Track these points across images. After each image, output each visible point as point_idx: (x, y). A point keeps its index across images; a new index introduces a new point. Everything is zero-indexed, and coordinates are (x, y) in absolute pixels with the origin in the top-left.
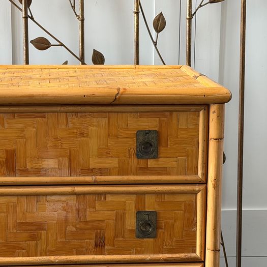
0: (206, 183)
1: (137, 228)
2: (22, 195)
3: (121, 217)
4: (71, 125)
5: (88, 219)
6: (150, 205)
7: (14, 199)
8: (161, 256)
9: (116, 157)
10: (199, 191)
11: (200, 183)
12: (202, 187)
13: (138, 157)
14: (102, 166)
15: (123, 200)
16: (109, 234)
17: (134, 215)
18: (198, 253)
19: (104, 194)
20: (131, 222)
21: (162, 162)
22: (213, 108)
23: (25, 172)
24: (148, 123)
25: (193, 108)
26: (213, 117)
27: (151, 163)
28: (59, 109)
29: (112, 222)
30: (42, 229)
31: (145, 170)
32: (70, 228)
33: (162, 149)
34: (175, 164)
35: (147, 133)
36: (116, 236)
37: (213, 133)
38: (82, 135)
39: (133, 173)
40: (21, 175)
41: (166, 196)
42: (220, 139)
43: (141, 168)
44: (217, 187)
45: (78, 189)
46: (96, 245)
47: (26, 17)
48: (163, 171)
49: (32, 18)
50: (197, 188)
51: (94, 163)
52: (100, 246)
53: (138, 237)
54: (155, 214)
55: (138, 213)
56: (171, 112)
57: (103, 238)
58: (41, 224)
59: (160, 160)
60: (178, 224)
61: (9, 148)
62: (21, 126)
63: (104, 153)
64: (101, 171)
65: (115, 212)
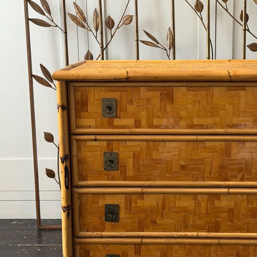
47: (245, 30)
49: (248, 30)
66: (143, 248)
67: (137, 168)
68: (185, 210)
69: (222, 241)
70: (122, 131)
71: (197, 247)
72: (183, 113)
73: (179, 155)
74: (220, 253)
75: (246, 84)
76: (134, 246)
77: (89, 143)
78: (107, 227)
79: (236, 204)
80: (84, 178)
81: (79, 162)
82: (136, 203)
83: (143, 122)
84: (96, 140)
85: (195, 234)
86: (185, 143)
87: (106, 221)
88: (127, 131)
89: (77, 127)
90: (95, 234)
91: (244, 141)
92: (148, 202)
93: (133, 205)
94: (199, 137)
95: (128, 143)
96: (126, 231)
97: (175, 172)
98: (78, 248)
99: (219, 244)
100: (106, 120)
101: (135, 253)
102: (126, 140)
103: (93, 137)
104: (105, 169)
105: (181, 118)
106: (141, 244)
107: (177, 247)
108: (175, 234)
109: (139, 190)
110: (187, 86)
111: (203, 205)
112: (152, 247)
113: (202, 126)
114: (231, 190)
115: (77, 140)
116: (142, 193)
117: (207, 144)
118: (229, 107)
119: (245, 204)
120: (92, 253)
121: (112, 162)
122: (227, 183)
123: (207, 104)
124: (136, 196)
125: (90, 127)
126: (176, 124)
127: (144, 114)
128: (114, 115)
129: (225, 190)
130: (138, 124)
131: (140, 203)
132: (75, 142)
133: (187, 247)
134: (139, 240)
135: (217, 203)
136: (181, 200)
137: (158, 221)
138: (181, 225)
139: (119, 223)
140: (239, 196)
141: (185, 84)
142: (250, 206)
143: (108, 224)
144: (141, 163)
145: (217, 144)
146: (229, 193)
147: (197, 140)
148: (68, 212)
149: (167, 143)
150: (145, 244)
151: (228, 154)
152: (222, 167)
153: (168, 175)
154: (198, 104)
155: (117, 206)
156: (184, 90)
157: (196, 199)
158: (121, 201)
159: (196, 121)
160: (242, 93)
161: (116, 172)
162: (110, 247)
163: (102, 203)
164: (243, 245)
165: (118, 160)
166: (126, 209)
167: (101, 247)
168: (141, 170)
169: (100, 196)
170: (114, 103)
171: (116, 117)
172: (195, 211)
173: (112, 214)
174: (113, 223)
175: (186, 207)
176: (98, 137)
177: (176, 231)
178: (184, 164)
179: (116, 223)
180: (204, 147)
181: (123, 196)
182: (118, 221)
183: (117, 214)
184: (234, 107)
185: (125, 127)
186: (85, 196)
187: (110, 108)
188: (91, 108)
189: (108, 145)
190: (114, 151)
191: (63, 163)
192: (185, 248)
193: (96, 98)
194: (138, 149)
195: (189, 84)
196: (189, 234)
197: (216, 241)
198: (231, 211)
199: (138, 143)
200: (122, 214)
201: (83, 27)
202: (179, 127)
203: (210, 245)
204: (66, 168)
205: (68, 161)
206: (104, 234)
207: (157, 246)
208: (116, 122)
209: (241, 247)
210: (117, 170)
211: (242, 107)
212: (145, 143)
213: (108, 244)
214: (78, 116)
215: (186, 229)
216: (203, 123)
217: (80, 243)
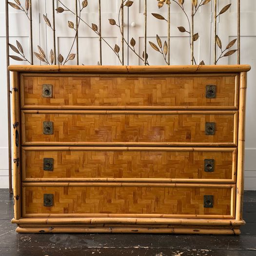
0: (238, 109)
1: (206, 130)
2: (154, 114)
3: (198, 125)
4: (176, 83)
5: (184, 126)
6: (212, 119)
7: (151, 116)
8: (217, 144)
9: (196, 97)
10: (234, 113)
11: (235, 110)
12: (236, 111)
13: (207, 97)
14: (190, 101)
15: (199, 117)
16: (193, 133)
17: (204, 125)
18: (234, 143)
19: (191, 114)
20: (203, 127)
21: (218, 100)
22: (242, 74)
23: (156, 104)
24: (211, 82)
25: (232, 75)
26: (242, 78)
27: (213, 100)
28: (172, 75)
29: (194, 127)
30: (164, 130)
31: (209, 103)
32: (176, 129)
33: (217, 94)
34: (223, 101)
35: (211, 86)
36: (196, 134)
37: (241, 86)
38: (181, 87)
39: (204, 105)
40: (154, 105)
41: (219, 116)
42: (245, 88)
43: (208, 103)
44: (244, 110)
45: (180, 112)
46: (187, 138)
48: (218, 104)
50: (234, 112)
51: (187, 100)
52: (188, 138)
53: (206, 134)
54: (214, 123)
55: (206, 123)
56: (222, 76)
57: (190, 135)
58: (162, 127)
59: (217, 99)
60: (225, 129)
61: (149, 93)
62: (154, 83)
63: (191, 95)
64: (190, 104)
65: (195, 123)
66: (70, 189)
67: (66, 133)
68: (99, 162)
69: (124, 184)
70: (56, 107)
71: (107, 189)
72: (97, 95)
73: (94, 124)
74: (123, 193)
75: (139, 75)
76: (63, 188)
77: (34, 115)
78: (45, 174)
79: (133, 158)
80: (30, 140)
81: (27, 129)
82: (65, 157)
83: (71, 101)
84: (38, 113)
85: (105, 179)
86: (98, 116)
87: (44, 170)
88: (59, 107)
89: (26, 104)
90: (36, 179)
91: (137, 114)
92: (74, 156)
93: (63, 158)
94: (108, 112)
95: (60, 115)
96: (58, 177)
97: (92, 135)
98: (24, 189)
99: (122, 186)
100: (45, 100)
101: (64, 193)
102: (58, 113)
103: (36, 111)
104: (44, 133)
105: (96, 98)
106: (68, 186)
107: (93, 188)
108: (92, 179)
109: (67, 148)
110: (99, 77)
111: (111, 158)
112: (76, 189)
113: (109, 104)
114: (130, 148)
115: (25, 113)
116: (69, 150)
117: (114, 116)
118: (128, 91)
119: (139, 158)
120: (34, 193)
121: (49, 129)
122: (127, 143)
123: (113, 89)
124: (65, 152)
125: (34, 104)
126: (92, 103)
127: (70, 95)
128: (50, 96)
129: (126, 148)
130: (66, 102)
131: (68, 157)
132: (23, 114)
133: (100, 188)
134: (67, 184)
135: (120, 157)
136: (95, 155)
137: (80, 170)
138: (96, 173)
139: (54, 171)
140: (135, 152)
141: (98, 75)
142: (142, 159)
143: (46, 172)
144: (69, 129)
145: (120, 116)
146: (128, 150)
147: (106, 114)
148: (18, 163)
149: (86, 115)
150: (71, 186)
151: (127, 123)
152: (123, 132)
153: (87, 138)
154: (107, 89)
155: (52, 159)
156: (97, 79)
157: (106, 154)
158: (54, 156)
159: (106, 101)
160: (136, 81)
161: (51, 135)
162: (47, 188)
163: (42, 157)
164: (138, 187)
165: (53, 126)
166: (58, 162)
167: (40, 189)
168: (69, 134)
169: (41, 152)
170: (50, 88)
171: (52, 97)
172: (105, 162)
173: (48, 165)
174: (49, 172)
175: (99, 160)
176: (40, 111)
177: (92, 177)
178: (98, 130)
179: (51, 172)
180: (111, 118)
181: (56, 152)
182: (52, 170)
183: (52, 165)
184: (130, 91)
185: (58, 104)
186: (30, 152)
187: (47, 91)
188: (35, 91)
189: (46, 117)
190: (50, 121)
191: (14, 128)
192: (98, 189)
193: (38, 84)
194: (67, 119)
195: (101, 75)
196: (101, 179)
197: (120, 184)
198: (129, 163)
199: (66, 115)
200: (56, 165)
201: (44, 61)
202: (94, 105)
203: (115, 186)
204: (17, 132)
205: (18, 127)
206: (43, 179)
207: (79, 188)
208: (52, 101)
209: (136, 188)
210: (53, 134)
211: (136, 91)
212: (71, 115)
213: (45, 186)
214: (26, 97)
215: (99, 176)
216: (111, 102)
217: (26, 186)
